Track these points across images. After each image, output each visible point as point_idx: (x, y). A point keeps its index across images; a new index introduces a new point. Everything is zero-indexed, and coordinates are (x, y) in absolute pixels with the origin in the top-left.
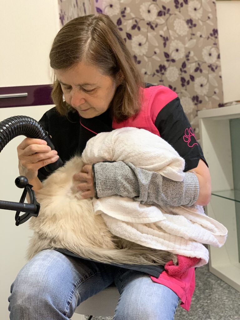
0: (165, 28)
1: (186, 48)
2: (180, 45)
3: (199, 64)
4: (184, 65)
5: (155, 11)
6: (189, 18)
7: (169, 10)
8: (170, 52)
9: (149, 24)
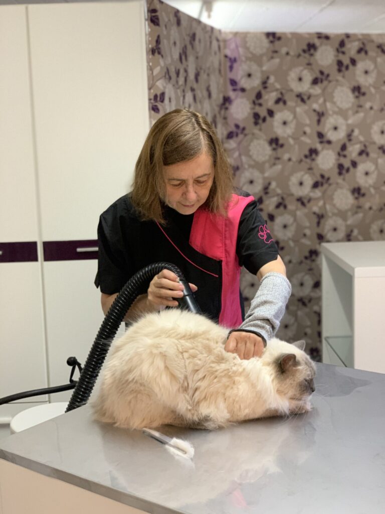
0: (321, 100)
1: (348, 125)
2: (340, 121)
3: (365, 146)
4: (344, 147)
5: (308, 77)
6: (356, 85)
7: (328, 76)
8: (326, 130)
9: (299, 96)
